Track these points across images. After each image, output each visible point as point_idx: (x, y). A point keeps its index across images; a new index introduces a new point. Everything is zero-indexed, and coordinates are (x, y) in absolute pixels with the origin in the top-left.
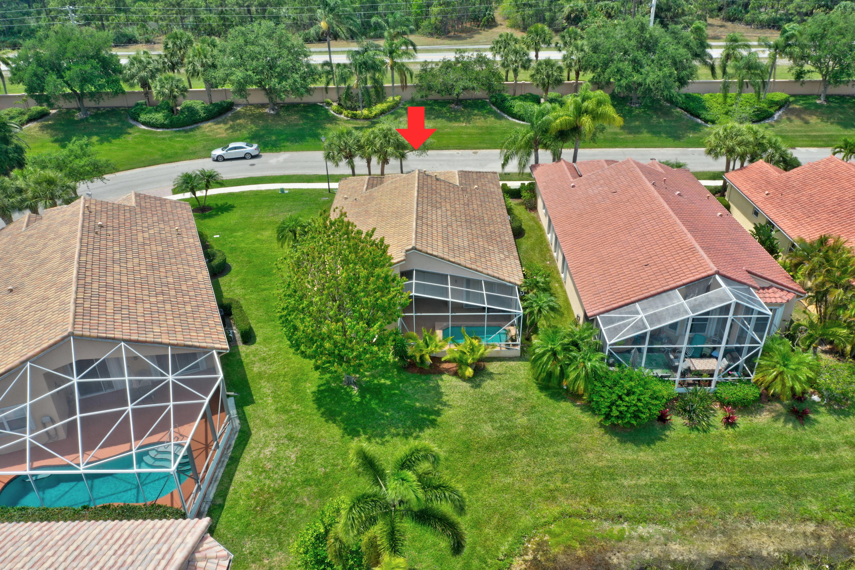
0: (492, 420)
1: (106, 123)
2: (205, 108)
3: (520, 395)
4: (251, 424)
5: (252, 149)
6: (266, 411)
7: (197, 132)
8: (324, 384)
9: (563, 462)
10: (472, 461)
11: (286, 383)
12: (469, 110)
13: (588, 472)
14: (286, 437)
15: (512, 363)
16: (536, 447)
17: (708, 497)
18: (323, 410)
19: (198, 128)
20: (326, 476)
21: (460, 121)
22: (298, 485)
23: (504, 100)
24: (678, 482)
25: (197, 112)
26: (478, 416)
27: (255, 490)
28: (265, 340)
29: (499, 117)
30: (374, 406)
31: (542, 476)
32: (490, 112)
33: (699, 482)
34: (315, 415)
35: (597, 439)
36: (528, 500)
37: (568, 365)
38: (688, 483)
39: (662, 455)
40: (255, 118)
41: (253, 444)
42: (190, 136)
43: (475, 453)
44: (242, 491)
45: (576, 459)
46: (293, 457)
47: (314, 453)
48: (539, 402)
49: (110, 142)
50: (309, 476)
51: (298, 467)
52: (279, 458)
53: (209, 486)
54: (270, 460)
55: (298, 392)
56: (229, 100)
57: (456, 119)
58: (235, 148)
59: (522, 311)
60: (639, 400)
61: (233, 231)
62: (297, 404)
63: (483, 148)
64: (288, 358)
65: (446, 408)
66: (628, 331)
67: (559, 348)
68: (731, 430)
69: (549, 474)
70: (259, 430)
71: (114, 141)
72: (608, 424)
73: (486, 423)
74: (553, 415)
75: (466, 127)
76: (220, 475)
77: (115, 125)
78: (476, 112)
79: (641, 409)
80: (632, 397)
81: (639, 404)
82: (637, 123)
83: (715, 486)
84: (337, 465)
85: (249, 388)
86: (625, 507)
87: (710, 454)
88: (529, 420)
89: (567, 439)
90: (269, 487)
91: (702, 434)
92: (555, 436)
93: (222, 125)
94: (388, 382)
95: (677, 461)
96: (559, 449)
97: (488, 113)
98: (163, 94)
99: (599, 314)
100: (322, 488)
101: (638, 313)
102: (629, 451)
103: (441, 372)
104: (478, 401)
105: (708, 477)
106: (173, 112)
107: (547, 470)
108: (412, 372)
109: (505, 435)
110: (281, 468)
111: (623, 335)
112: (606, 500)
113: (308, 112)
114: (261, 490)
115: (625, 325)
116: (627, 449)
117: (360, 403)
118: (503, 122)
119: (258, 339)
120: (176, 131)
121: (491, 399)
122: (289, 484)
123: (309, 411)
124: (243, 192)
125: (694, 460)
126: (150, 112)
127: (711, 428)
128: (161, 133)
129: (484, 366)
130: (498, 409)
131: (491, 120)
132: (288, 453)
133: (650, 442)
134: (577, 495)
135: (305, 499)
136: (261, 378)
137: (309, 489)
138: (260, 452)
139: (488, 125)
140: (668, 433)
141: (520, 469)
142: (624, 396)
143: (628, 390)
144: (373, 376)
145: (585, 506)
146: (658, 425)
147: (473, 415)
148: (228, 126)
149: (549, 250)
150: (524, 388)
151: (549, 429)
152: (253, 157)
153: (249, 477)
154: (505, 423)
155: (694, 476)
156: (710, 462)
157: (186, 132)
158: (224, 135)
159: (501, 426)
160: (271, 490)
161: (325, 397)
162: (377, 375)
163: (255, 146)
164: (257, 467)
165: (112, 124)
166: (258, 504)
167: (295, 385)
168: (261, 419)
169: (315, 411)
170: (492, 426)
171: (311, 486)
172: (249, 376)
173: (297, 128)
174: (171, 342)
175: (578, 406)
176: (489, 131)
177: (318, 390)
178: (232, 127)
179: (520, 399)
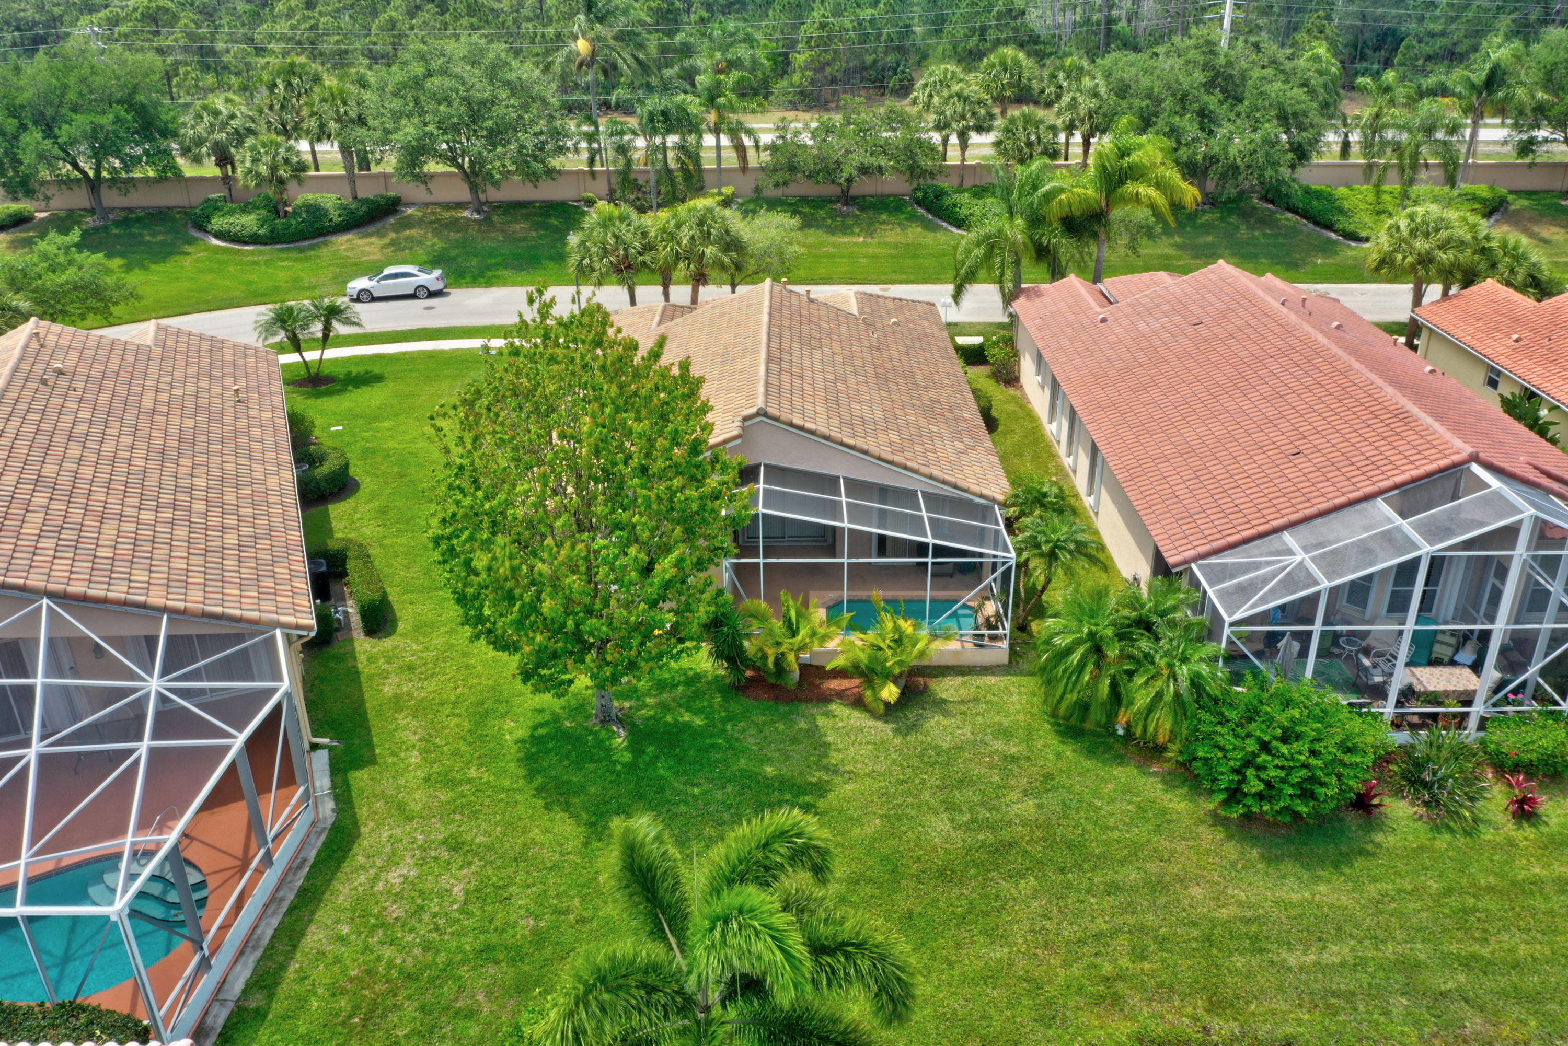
0: (951, 807)
1: (142, 235)
2: (343, 207)
3: (1014, 750)
4: (362, 812)
5: (431, 278)
6: (402, 782)
7: (324, 252)
8: (546, 723)
9: (1130, 908)
10: (904, 905)
11: (456, 720)
12: (871, 213)
13: (1195, 933)
14: (445, 842)
15: (991, 680)
16: (1062, 871)
17: (1503, 994)
18: (539, 780)
19: (326, 244)
20: (539, 938)
21: (853, 233)
22: (463, 962)
23: (940, 194)
24: (1422, 956)
25: (326, 213)
26: (916, 796)
27: (353, 973)
28: (416, 628)
29: (929, 227)
30: (661, 771)
31: (1081, 942)
32: (913, 218)
33: (1474, 956)
34: (520, 790)
35: (1208, 852)
36: (1050, 1003)
37: (1130, 674)
38: (1446, 960)
39: (1372, 890)
40: (440, 227)
41: (361, 859)
42: (307, 259)
43: (912, 884)
44: (320, 974)
45: (1163, 900)
46: (458, 891)
47: (511, 882)
48: (1062, 765)
49: (145, 268)
50: (494, 938)
51: (470, 914)
52: (422, 893)
53: (236, 961)
54: (398, 897)
55: (482, 738)
56: (392, 194)
57: (845, 230)
58: (396, 276)
59: (1013, 554)
60: (1313, 753)
61: (376, 418)
62: (479, 766)
63: (901, 282)
64: (467, 667)
65: (837, 780)
66: (1272, 590)
67: (1109, 632)
68: (1529, 831)
69: (1098, 936)
70: (380, 825)
71: (153, 267)
72: (1236, 812)
73: (935, 813)
74: (1097, 795)
75: (864, 244)
76: (270, 932)
77: (160, 238)
78: (884, 217)
79: (1319, 773)
80: (1296, 746)
81: (1313, 761)
82: (1209, 239)
83: (1516, 965)
84: (566, 912)
85: (368, 729)
86: (1299, 1022)
87: (1490, 889)
88: (1040, 807)
89: (1135, 851)
90: (390, 965)
91: (1461, 841)
92: (1107, 843)
93: (373, 239)
94: (698, 721)
95: (1411, 906)
96: (1118, 877)
97: (908, 219)
98: (258, 175)
99: (1195, 559)
100: (526, 968)
101: (1290, 552)
102: (1290, 882)
103: (825, 699)
104: (916, 762)
105: (1494, 944)
106: (278, 213)
107: (1094, 928)
108: (756, 698)
109: (983, 842)
110: (426, 917)
111: (1263, 600)
112: (1248, 1003)
113: (549, 216)
114: (369, 972)
115: (1265, 580)
116: (1284, 877)
117: (631, 767)
118: (940, 236)
119: (401, 627)
120: (281, 250)
121: (947, 757)
122: (442, 958)
123: (507, 783)
124: (404, 353)
125: (1453, 901)
126: (231, 213)
127: (1482, 827)
128: (252, 253)
129: (926, 686)
130: (963, 782)
131: (915, 233)
132: (446, 880)
133: (1340, 861)
134: (1171, 990)
135: (480, 998)
136: (398, 708)
137: (492, 970)
138: (376, 878)
139: (910, 241)
140: (1379, 837)
141: (1026, 925)
142: (1275, 743)
143: (1285, 730)
144: (664, 707)
145: (1196, 1019)
146: (1352, 819)
147: (903, 792)
148: (387, 241)
149: (1053, 456)
150: (1021, 733)
151: (1089, 827)
152: (432, 294)
153: (343, 940)
154: (983, 813)
155: (1460, 941)
156: (1493, 907)
157: (301, 250)
158: (378, 256)
159: (974, 820)
160: (394, 973)
161: (547, 752)
162: (673, 705)
163: (437, 273)
164: (365, 914)
165: (154, 237)
166: (356, 1007)
167: (477, 724)
168: (387, 799)
169: (522, 782)
170: (952, 821)
171: (497, 962)
172: (370, 706)
173: (524, 244)
174: (170, 603)
175: (1155, 774)
176: (911, 251)
177: (532, 736)
178: (393, 243)
179: (1014, 759)
